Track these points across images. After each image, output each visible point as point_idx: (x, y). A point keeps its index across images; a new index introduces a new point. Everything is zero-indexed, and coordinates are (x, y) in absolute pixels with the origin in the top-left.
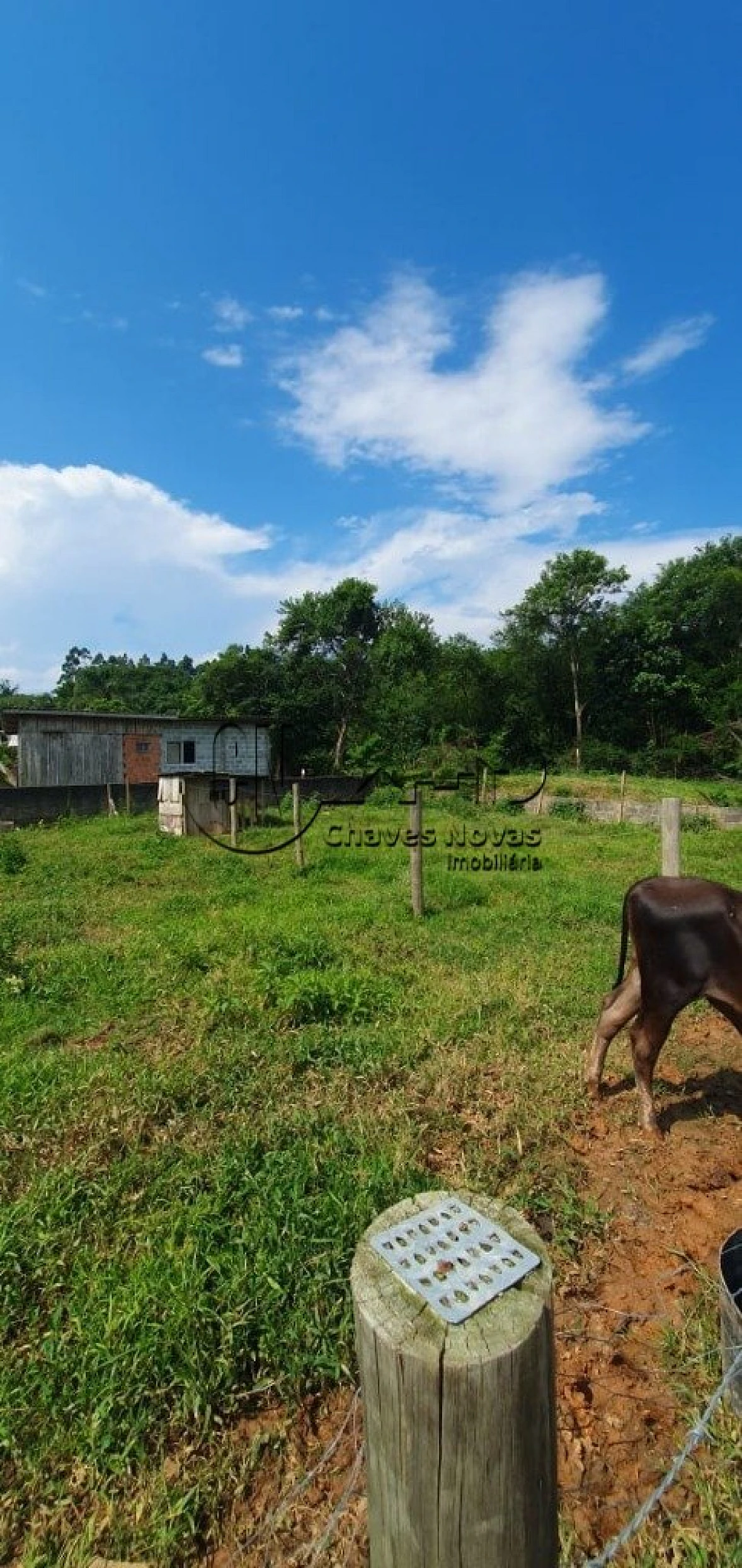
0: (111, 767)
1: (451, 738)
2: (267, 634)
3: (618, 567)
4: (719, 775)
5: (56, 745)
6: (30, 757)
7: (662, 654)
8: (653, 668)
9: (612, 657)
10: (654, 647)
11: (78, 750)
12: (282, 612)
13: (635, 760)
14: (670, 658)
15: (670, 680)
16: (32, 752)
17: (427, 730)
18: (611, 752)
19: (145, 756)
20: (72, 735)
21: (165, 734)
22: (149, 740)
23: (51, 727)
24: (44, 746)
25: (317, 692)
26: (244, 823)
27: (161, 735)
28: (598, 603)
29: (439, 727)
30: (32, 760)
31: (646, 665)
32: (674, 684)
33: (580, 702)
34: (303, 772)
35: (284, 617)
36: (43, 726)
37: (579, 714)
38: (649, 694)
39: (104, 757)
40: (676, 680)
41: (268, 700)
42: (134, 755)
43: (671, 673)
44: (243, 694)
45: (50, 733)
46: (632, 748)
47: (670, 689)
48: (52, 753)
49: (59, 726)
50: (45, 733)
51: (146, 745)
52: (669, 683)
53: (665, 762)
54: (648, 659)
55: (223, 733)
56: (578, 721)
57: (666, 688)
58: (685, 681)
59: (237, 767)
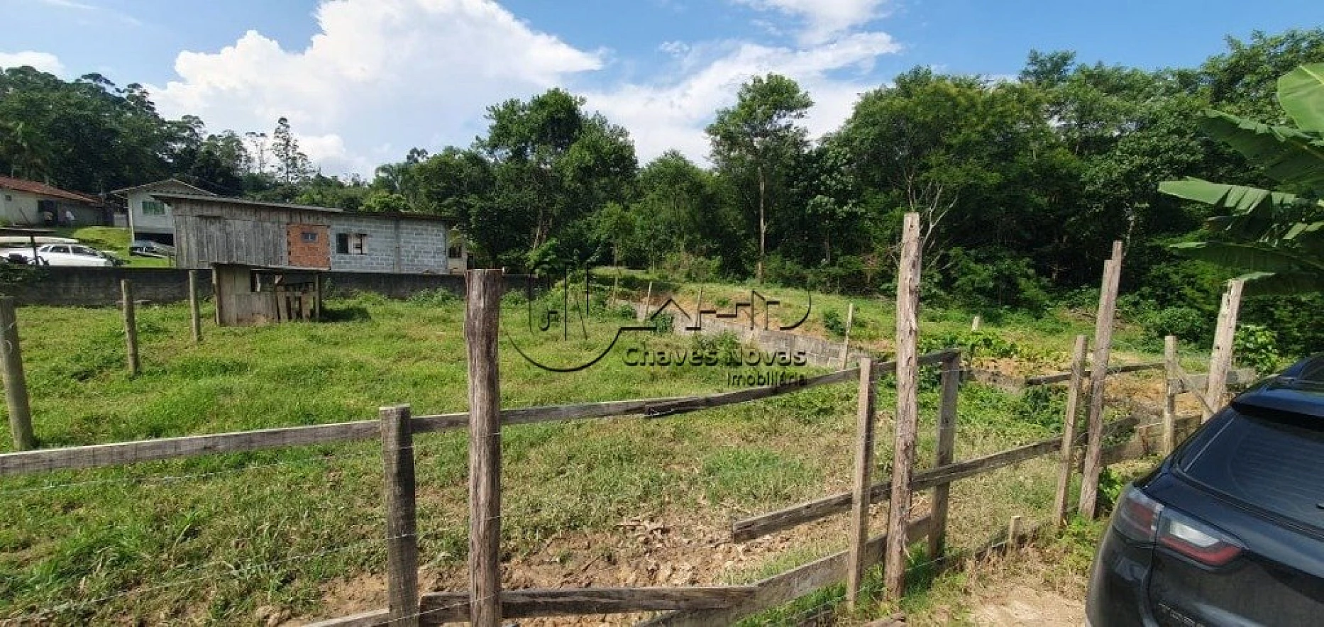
0: (275, 253)
2: (477, 138)
4: (876, 294)
5: (214, 229)
6: (184, 239)
7: (835, 179)
8: (827, 192)
10: (829, 172)
11: (237, 235)
12: (491, 117)
13: (810, 275)
14: (843, 183)
15: (841, 203)
16: (187, 234)
18: (791, 268)
19: (312, 245)
20: (231, 221)
21: (334, 226)
22: (319, 230)
23: (207, 212)
24: (199, 230)
25: (515, 196)
26: (294, 315)
27: (329, 227)
28: (788, 127)
30: (188, 242)
31: (822, 188)
32: (845, 208)
33: (765, 218)
35: (494, 122)
36: (198, 210)
37: (763, 230)
38: (823, 215)
39: (267, 244)
40: (846, 204)
41: (468, 201)
42: (300, 245)
43: (842, 197)
44: (448, 192)
45: (207, 218)
46: (806, 265)
47: (842, 212)
48: (210, 237)
49: (216, 211)
50: (200, 217)
51: (314, 236)
52: (841, 207)
53: (834, 279)
54: (824, 183)
55: (397, 228)
56: (763, 236)
57: (838, 211)
58: (854, 205)
59: (412, 261)
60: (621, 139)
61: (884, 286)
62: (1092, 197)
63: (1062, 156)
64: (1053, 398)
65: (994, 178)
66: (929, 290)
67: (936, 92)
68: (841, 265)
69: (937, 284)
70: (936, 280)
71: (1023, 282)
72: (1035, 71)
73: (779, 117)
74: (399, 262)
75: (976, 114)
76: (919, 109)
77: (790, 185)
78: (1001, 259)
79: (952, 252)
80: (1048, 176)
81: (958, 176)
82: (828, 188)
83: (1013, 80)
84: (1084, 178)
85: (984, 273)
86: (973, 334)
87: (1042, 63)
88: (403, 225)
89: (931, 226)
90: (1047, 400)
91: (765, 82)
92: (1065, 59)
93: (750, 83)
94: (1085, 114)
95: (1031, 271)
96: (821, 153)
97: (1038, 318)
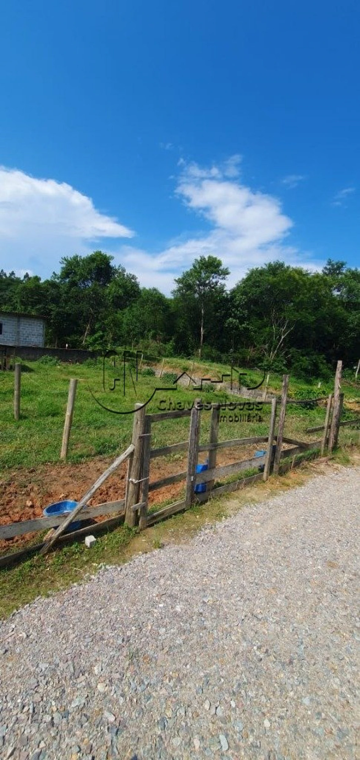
1: (154, 337)
2: (54, 273)
3: (226, 268)
4: (256, 368)
7: (239, 311)
8: (235, 317)
9: (220, 309)
10: (236, 307)
12: (63, 263)
13: (224, 357)
14: (242, 313)
15: (241, 323)
17: (143, 331)
18: (215, 353)
25: (76, 306)
28: (217, 283)
29: (149, 331)
31: (233, 315)
32: (243, 325)
33: (203, 327)
34: (67, 345)
35: (64, 266)
37: (202, 333)
38: (232, 329)
40: (244, 323)
41: (50, 307)
43: (242, 320)
44: (39, 302)
46: (222, 352)
52: (241, 324)
53: (235, 359)
54: (234, 312)
55: (19, 321)
56: (202, 336)
57: (240, 326)
58: (248, 324)
59: (26, 339)
60: (133, 281)
61: (260, 364)
62: (352, 330)
63: (340, 310)
64: (347, 413)
65: (312, 319)
66: (281, 367)
67: (290, 277)
68: (240, 353)
69: (284, 365)
70: (284, 363)
71: (321, 366)
72: (330, 268)
73: (213, 278)
74: (18, 340)
75: (306, 289)
76: (281, 283)
77: (216, 311)
78: (312, 355)
79: (291, 350)
80: (334, 319)
81: (297, 316)
82: (236, 315)
83: (320, 272)
84: (349, 321)
85: (305, 361)
86: (318, 389)
87: (333, 265)
88: (22, 320)
89: (283, 337)
90: (345, 413)
91: (207, 259)
92: (343, 264)
93: (199, 259)
94: (350, 291)
95: (325, 361)
96: (233, 298)
97: (327, 382)
